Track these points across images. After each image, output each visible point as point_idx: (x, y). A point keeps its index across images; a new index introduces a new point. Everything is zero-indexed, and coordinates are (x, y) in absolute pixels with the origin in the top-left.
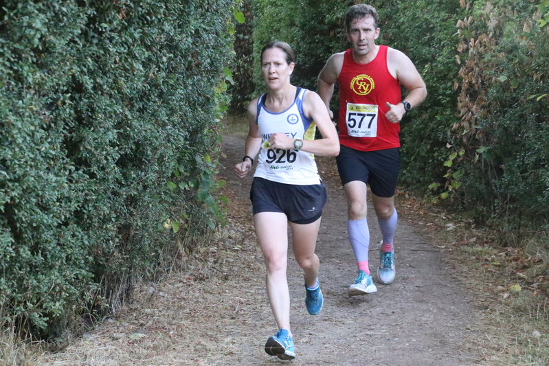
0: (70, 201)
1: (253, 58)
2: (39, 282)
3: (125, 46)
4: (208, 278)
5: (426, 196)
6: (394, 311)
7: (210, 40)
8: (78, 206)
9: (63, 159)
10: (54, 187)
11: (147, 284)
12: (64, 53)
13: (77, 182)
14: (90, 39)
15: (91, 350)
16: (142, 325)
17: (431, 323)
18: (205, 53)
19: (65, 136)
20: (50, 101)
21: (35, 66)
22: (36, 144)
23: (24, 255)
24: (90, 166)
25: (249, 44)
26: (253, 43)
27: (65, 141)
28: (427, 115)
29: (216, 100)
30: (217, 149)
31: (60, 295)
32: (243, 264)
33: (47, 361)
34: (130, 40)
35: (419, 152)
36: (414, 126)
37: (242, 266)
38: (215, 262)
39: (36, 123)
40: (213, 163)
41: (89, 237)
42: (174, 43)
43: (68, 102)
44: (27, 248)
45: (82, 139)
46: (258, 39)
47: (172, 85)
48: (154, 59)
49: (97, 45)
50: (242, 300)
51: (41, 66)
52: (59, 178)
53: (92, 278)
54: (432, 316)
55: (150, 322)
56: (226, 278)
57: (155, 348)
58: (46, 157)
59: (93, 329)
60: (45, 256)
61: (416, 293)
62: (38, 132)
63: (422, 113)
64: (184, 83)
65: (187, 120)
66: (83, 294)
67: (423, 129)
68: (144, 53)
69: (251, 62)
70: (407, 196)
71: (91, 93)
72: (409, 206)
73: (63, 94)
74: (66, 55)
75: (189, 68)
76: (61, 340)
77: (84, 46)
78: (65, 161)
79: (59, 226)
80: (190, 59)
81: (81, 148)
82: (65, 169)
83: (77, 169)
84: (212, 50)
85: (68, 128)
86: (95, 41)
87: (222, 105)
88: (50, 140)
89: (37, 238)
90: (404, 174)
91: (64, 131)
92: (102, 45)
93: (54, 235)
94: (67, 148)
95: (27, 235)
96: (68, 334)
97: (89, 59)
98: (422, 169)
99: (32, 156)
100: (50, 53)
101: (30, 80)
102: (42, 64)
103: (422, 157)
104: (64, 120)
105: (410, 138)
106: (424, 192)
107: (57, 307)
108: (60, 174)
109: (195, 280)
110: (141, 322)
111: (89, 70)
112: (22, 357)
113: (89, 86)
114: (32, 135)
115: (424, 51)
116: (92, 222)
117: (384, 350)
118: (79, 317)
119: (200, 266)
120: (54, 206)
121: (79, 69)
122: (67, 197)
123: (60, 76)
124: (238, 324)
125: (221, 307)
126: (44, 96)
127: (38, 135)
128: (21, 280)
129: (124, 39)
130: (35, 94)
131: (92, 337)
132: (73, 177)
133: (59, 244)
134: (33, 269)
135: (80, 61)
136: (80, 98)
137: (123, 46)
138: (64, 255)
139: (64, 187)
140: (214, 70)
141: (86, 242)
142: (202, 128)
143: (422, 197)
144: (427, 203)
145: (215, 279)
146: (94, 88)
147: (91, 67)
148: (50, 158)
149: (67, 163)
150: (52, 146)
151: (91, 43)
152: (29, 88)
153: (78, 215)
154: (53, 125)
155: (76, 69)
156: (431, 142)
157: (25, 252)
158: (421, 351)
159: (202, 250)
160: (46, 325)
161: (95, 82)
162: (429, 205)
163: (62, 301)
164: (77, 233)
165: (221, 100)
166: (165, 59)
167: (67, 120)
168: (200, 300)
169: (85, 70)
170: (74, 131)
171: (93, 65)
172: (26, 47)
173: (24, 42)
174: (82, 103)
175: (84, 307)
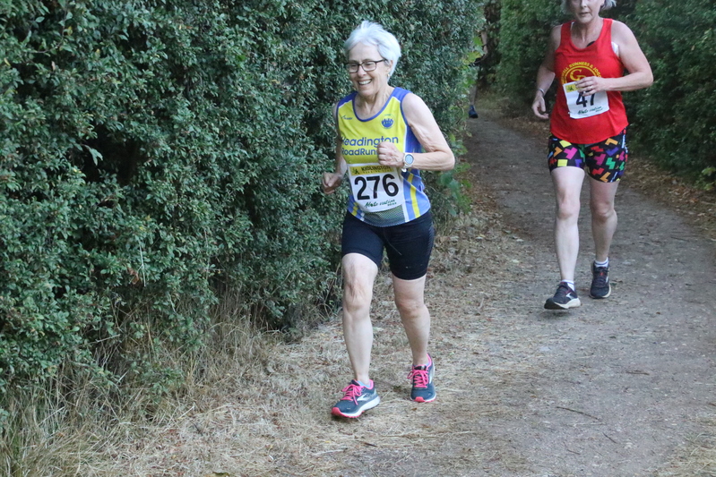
0: (309, 183)
1: (500, 26)
2: (275, 269)
3: (372, 13)
4: (449, 270)
5: (698, 182)
6: (660, 311)
7: (461, 5)
8: (317, 189)
9: (303, 137)
10: (293, 167)
11: (384, 275)
12: (308, 22)
13: (315, 162)
14: (334, 6)
15: (327, 343)
16: (379, 318)
17: (705, 326)
18: (456, 20)
19: (306, 112)
20: (291, 74)
21: (278, 36)
22: (276, 122)
23: (261, 240)
24: (330, 145)
25: (496, 9)
26: (500, 8)
27: (304, 119)
28: (704, 89)
29: (464, 73)
30: (461, 128)
31: (296, 285)
32: (488, 255)
33: (282, 352)
34: (378, 7)
35: (691, 132)
36: (687, 102)
37: (487, 257)
38: (457, 253)
39: (278, 98)
40: (457, 143)
41: (326, 222)
42: (424, 10)
43: (310, 75)
44: (264, 233)
45: (322, 116)
46: (507, 4)
47: (418, 57)
48: (401, 27)
49: (342, 12)
50: (488, 295)
51: (284, 36)
52: (298, 158)
53: (329, 266)
54: (705, 318)
55: (388, 316)
56: (469, 271)
57: (394, 343)
58: (286, 135)
59: (328, 321)
60: (281, 241)
61: (687, 292)
62: (279, 108)
63: (698, 87)
64: (432, 54)
65: (432, 96)
66: (319, 283)
67: (699, 105)
68: (391, 21)
69: (497, 30)
70: (674, 182)
71: (333, 66)
72: (677, 194)
73: (305, 66)
74: (310, 24)
75: (437, 38)
76: (295, 331)
77: (329, 13)
78: (305, 140)
79: (296, 210)
80: (439, 27)
81: (322, 126)
82: (305, 148)
83: (317, 149)
84: (463, 17)
85: (308, 103)
86: (340, 8)
87: (469, 78)
88: (290, 117)
89: (274, 221)
90: (672, 157)
91: (305, 107)
92: (347, 13)
93: (291, 219)
94: (307, 125)
95: (264, 219)
96: (302, 325)
97: (334, 28)
98: (694, 152)
99: (272, 134)
100: (294, 22)
101: (274, 51)
102: (285, 34)
103: (695, 137)
104: (305, 96)
105: (682, 116)
106: (696, 178)
107: (293, 296)
108: (299, 154)
109: (435, 272)
110: (379, 315)
111: (333, 40)
112: (258, 346)
113: (333, 58)
114: (273, 111)
115: (705, 14)
116: (330, 206)
117: (650, 354)
118: (314, 308)
119: (440, 257)
120: (292, 188)
121: (322, 39)
122: (305, 179)
123: (304, 47)
124: (483, 320)
125: (464, 302)
126: (286, 69)
127: (278, 112)
128: (257, 266)
129: (370, 5)
130: (278, 66)
131: (328, 329)
132: (312, 157)
133: (295, 229)
134: (270, 256)
135: (324, 30)
136: (322, 70)
137: (369, 13)
138: (301, 241)
139: (303, 168)
140: (464, 41)
141: (324, 228)
142: (448, 104)
143: (693, 183)
144: (699, 190)
145: (457, 271)
146: (337, 60)
147: (335, 36)
148: (290, 137)
149: (307, 142)
150: (293, 123)
151: (336, 10)
152: (272, 60)
153: (316, 198)
154: (294, 100)
155: (320, 39)
156: (707, 120)
157: (263, 237)
158: (693, 357)
159: (443, 239)
160: (282, 314)
161: (339, 53)
162: (700, 193)
163: (298, 289)
164: (314, 218)
165: (470, 73)
166: (412, 27)
167: (309, 95)
168: (441, 293)
169: (329, 40)
170: (314, 107)
171: (338, 35)
172: (271, 16)
173: (270, 10)
174: (323, 76)
175: (319, 297)
